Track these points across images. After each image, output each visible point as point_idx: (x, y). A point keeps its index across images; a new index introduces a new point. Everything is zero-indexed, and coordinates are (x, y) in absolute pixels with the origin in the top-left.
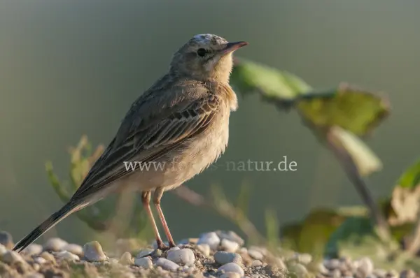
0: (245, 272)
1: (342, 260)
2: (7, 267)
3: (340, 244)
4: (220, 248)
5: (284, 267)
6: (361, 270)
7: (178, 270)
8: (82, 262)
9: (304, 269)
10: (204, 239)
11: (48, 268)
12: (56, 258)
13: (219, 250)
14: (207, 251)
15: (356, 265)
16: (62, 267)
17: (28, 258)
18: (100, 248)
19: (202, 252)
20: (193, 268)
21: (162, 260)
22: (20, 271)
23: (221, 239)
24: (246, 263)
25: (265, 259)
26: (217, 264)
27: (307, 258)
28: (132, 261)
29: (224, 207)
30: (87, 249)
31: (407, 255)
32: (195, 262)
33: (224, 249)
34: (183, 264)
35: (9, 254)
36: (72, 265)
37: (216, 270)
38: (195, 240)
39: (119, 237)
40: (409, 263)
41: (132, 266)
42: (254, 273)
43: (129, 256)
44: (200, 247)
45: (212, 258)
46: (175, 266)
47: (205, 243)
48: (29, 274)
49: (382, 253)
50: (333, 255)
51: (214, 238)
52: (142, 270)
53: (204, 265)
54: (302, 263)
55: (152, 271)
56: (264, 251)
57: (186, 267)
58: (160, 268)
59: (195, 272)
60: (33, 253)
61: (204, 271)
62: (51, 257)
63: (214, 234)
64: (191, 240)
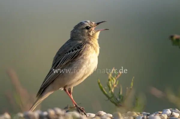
10: (165, 112)
13: (171, 116)
14: (166, 117)
19: (164, 117)
23: (172, 111)
33: (173, 116)
38: (161, 112)
39: (128, 110)
44: (163, 115)
47: (165, 113)
51: (169, 112)
63: (169, 110)
64: (159, 112)
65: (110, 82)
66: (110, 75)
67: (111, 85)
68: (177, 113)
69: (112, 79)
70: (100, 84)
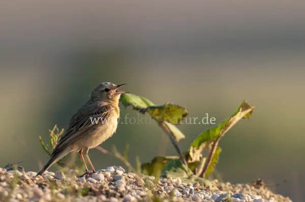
0: (126, 184)
1: (168, 179)
2: (22, 182)
3: (167, 171)
4: (115, 173)
5: (143, 182)
6: (177, 183)
7: (97, 183)
8: (55, 179)
9: (152, 183)
10: (108, 169)
11: (40, 182)
12: (44, 178)
14: (109, 174)
15: (175, 181)
16: (46, 182)
17: (31, 177)
18: (63, 174)
19: (107, 175)
20: (104, 182)
21: (90, 178)
22: (28, 183)
23: (116, 169)
24: (126, 180)
25: (135, 178)
26: (114, 181)
27: (153, 178)
28: (77, 179)
29: (118, 155)
30: (57, 174)
31: (196, 176)
32: (104, 180)
33: (117, 174)
34: (99, 180)
35: (23, 176)
36: (50, 180)
37: (113, 183)
38: (104, 170)
39: (71, 169)
40: (197, 180)
41: (77, 181)
42: (130, 184)
43: (76, 177)
44: (107, 173)
45: (111, 178)
46: (95, 181)
47: (109, 171)
48: (32, 184)
49: (185, 176)
50: (165, 176)
51: (112, 169)
52: (81, 183)
53: (108, 181)
54: (151, 180)
55: (85, 184)
56: (135, 175)
57: (100, 181)
58: (89, 182)
59: (104, 184)
60: (33, 176)
61: (108, 183)
62: (41, 177)
63: (112, 167)
64: (102, 170)
65: (52, 140)
66: (52, 132)
67: (52, 143)
68: (121, 170)
69: (54, 136)
70: (42, 142)
